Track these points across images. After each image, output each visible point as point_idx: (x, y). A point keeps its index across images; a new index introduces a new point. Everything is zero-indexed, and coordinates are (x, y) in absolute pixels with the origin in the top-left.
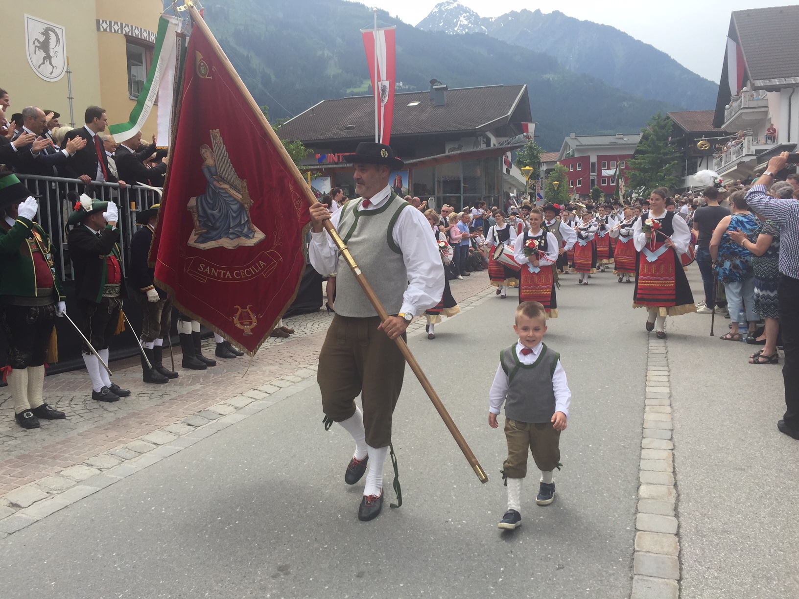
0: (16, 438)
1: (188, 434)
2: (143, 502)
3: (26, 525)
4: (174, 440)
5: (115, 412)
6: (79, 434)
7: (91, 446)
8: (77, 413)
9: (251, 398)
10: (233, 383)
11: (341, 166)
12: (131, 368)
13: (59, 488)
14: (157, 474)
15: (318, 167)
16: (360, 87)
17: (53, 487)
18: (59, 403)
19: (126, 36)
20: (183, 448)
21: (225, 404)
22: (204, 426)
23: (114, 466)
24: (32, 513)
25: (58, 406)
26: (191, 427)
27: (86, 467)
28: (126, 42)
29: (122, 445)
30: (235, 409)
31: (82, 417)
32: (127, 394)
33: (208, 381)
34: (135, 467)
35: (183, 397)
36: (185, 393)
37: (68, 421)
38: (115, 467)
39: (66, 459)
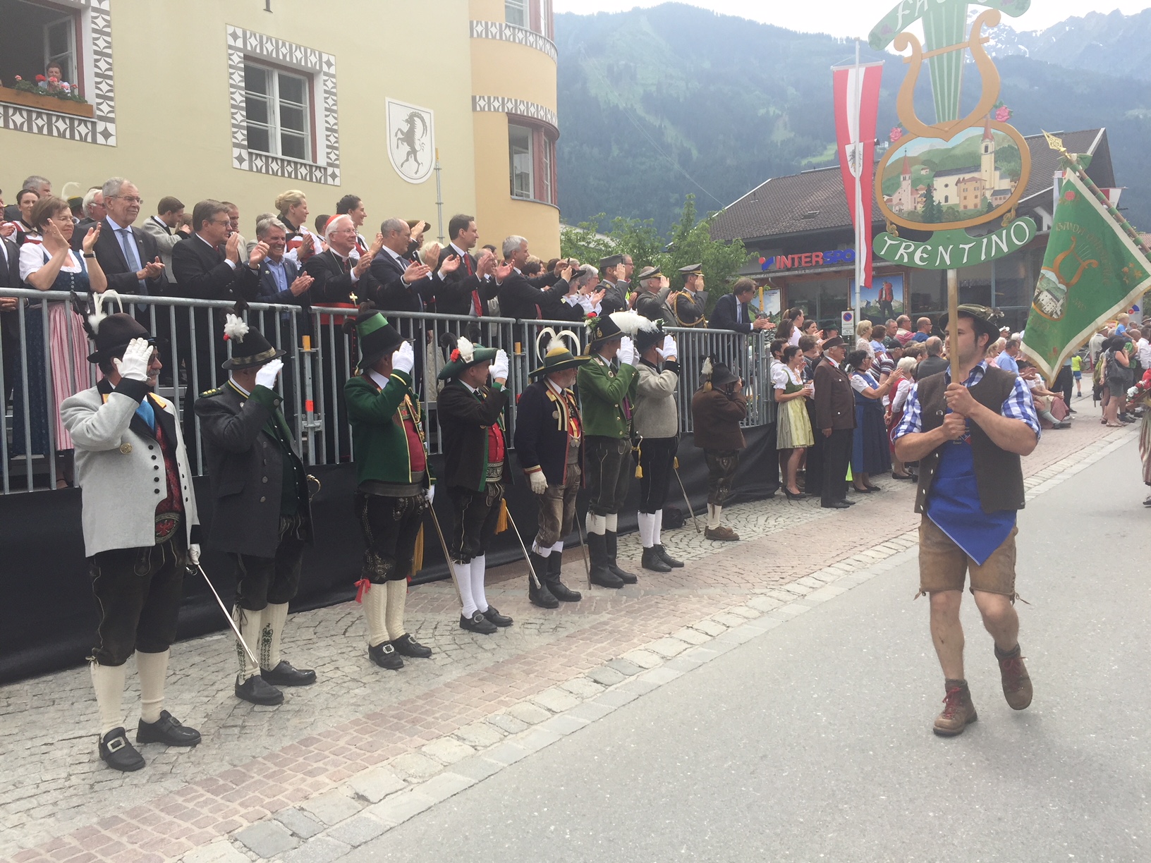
0: (365, 684)
1: (596, 697)
2: (536, 814)
3: (375, 834)
4: (576, 706)
5: (493, 651)
6: (447, 685)
7: (462, 706)
8: (443, 649)
9: (685, 641)
10: (656, 615)
11: (796, 272)
12: (511, 580)
13: (421, 775)
14: (555, 765)
15: (762, 276)
16: (821, 154)
17: (412, 771)
18: (420, 631)
19: (508, 114)
20: (589, 722)
21: (646, 650)
22: (618, 685)
23: (494, 743)
24: (382, 814)
25: (418, 636)
26: (599, 685)
27: (455, 742)
28: (509, 123)
29: (504, 709)
30: (662, 660)
31: (449, 656)
32: (507, 623)
33: (618, 608)
34: (522, 747)
35: (584, 634)
36: (587, 626)
37: (431, 662)
38: (495, 745)
39: (428, 726)
